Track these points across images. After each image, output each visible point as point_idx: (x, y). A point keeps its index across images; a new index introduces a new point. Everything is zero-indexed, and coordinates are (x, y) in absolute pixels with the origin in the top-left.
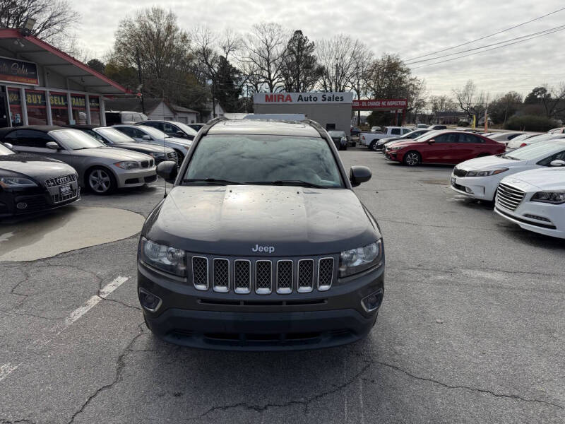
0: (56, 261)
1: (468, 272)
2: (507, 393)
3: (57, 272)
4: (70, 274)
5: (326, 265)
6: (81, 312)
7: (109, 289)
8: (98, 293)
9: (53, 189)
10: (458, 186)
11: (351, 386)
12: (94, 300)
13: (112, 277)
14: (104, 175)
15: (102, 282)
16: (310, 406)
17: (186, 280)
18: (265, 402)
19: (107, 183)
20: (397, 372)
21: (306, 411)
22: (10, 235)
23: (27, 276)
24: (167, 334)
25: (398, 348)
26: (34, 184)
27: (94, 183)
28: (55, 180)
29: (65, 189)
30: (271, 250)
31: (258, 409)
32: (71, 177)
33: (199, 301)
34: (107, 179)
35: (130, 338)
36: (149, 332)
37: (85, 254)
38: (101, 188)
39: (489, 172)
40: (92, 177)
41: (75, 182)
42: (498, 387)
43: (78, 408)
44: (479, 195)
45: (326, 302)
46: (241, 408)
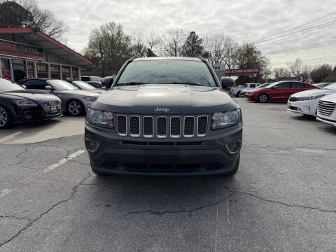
0: (44, 143)
1: (300, 150)
2: (330, 209)
3: (44, 148)
4: (52, 149)
5: (203, 120)
6: (56, 165)
7: (73, 156)
8: (66, 158)
9: (47, 108)
10: (292, 108)
11: (221, 203)
12: (64, 161)
13: (76, 150)
14: (77, 105)
15: (69, 153)
16: (194, 213)
17: (113, 131)
18: (164, 210)
19: (79, 109)
20: (253, 197)
21: (190, 216)
22: (20, 132)
23: (26, 150)
24: (101, 166)
25: (253, 185)
26: (36, 105)
27: (72, 109)
28: (48, 103)
29: (54, 109)
30: (167, 110)
31: (159, 213)
32: (57, 102)
33: (121, 142)
34: (79, 106)
35: (82, 179)
36: (94, 175)
37: (62, 140)
38: (75, 112)
39: (312, 98)
40: (71, 106)
41: (59, 106)
42: (323, 206)
43: (45, 211)
44: (307, 112)
45: (203, 143)
46: (148, 213)
